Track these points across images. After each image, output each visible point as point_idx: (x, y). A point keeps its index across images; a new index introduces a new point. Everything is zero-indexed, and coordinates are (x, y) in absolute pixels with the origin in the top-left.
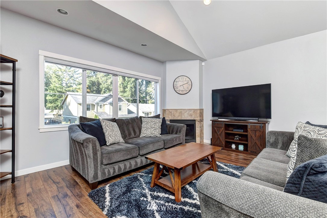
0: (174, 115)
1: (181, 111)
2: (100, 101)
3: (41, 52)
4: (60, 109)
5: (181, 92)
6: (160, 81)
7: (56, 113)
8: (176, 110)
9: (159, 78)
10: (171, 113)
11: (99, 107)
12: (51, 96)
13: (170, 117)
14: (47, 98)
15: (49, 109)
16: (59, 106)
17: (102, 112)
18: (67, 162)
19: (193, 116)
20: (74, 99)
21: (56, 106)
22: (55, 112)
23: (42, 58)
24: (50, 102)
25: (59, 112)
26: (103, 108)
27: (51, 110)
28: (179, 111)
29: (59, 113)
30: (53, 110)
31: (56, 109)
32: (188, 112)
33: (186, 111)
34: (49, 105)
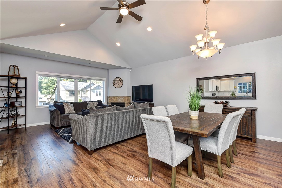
0: (113, 100)
1: (117, 98)
2: (84, 88)
3: (37, 72)
4: (53, 94)
5: (117, 87)
6: (105, 81)
7: (50, 98)
8: (114, 97)
9: (105, 79)
10: (111, 99)
11: (83, 93)
12: (46, 83)
13: (111, 101)
14: (42, 85)
15: (44, 94)
16: (52, 92)
17: (85, 97)
18: (49, 123)
19: (124, 101)
20: (63, 87)
21: (50, 92)
22: (49, 96)
23: (37, 75)
24: (44, 88)
25: (52, 96)
26: (86, 94)
27: (46, 95)
28: (116, 98)
29: (52, 98)
30: (47, 95)
31: (50, 94)
32: (121, 98)
33: (120, 98)
34: (44, 91)
